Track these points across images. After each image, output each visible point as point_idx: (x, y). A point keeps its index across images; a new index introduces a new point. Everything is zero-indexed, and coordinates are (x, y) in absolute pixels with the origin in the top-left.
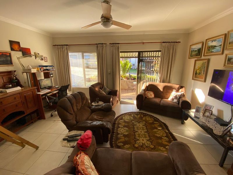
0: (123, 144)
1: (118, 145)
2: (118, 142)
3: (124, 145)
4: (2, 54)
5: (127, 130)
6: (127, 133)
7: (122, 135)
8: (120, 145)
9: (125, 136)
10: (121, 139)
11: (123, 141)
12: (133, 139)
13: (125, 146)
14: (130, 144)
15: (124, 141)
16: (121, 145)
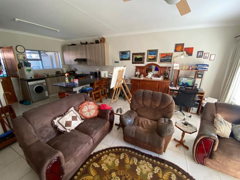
0: (121, 158)
1: (122, 154)
2: (125, 154)
3: (120, 160)
4: (167, 55)
5: (146, 175)
6: (139, 172)
7: (136, 164)
8: (121, 155)
9: (134, 167)
10: (130, 160)
11: (126, 160)
12: (124, 175)
13: (118, 160)
14: (118, 166)
15: (126, 162)
16: (121, 157)
